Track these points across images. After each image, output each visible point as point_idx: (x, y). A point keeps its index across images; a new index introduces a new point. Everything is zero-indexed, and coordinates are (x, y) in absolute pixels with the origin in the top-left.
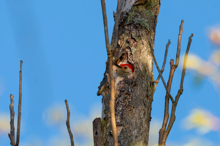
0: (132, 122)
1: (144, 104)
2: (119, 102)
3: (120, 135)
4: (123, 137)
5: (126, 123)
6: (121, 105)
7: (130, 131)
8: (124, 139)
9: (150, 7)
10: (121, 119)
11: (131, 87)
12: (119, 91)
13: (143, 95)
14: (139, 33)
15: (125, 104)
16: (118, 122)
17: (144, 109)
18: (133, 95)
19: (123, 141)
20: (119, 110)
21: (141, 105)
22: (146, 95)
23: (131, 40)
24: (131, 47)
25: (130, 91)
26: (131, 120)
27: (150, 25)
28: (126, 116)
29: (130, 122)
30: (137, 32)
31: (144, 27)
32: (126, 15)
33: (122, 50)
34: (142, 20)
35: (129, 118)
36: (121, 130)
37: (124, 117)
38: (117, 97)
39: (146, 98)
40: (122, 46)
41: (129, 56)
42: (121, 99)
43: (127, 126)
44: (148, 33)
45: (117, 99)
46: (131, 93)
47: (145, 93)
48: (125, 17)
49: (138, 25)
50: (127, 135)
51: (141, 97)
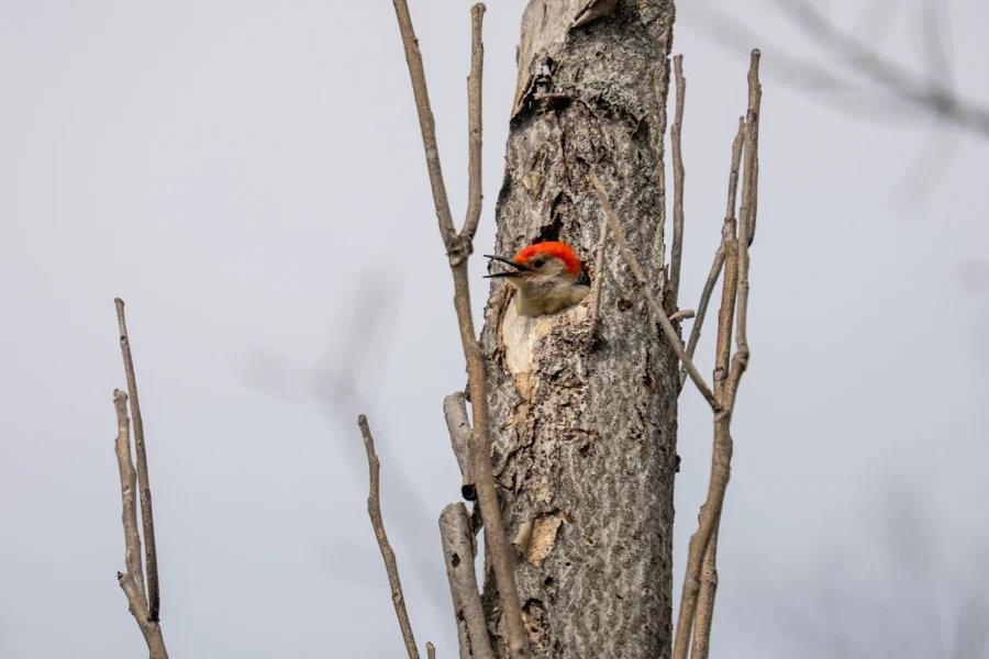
0: (596, 494)
1: (640, 414)
2: (542, 420)
3: (553, 550)
4: (565, 559)
5: (571, 501)
6: (549, 430)
7: (593, 529)
8: (570, 567)
9: (638, 23)
10: (554, 485)
11: (582, 356)
12: (538, 378)
13: (631, 381)
14: (603, 136)
15: (563, 428)
16: (544, 501)
17: (639, 436)
18: (590, 386)
19: (567, 572)
20: (543, 452)
21: (629, 419)
22: (644, 377)
23: (571, 167)
24: (573, 197)
25: (579, 370)
26: (591, 484)
27: (640, 94)
28: (571, 473)
29: (590, 496)
30: (595, 131)
31: (618, 110)
32: (546, 68)
33: (540, 210)
34: (608, 82)
35: (583, 480)
36: (555, 531)
37: (563, 477)
38: (533, 401)
39: (644, 390)
40: (540, 193)
41: (567, 235)
42: (548, 408)
43: (577, 514)
44: (635, 131)
45: (532, 409)
46: (582, 380)
47: (639, 372)
48: (541, 76)
49: (593, 107)
50: (581, 549)
51: (624, 390)
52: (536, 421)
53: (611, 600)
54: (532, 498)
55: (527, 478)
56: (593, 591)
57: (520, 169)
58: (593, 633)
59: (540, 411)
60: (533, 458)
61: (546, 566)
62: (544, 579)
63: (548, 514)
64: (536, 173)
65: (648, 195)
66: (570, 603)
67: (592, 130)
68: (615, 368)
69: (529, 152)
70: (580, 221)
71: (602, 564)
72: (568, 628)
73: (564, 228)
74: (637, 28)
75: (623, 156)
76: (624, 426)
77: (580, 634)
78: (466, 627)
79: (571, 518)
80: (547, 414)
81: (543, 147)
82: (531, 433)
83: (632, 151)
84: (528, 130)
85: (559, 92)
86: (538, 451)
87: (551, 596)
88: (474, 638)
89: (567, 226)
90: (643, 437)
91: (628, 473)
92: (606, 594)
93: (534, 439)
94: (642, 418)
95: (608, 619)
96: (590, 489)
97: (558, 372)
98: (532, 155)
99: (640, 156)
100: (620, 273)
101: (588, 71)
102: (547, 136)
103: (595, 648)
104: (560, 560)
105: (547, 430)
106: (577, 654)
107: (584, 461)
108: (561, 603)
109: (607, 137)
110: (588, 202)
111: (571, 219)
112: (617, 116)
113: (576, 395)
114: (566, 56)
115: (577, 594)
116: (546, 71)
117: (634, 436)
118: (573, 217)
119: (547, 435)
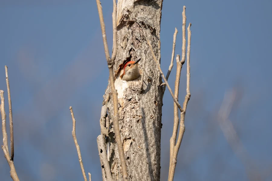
0: (141, 134)
1: (153, 111)
2: (126, 112)
3: (129, 149)
4: (133, 152)
5: (134, 135)
7: (140, 143)
8: (134, 154)
9: (153, 1)
10: (130, 131)
11: (138, 94)
12: (125, 100)
13: (151, 102)
14: (143, 32)
15: (132, 114)
16: (127, 135)
17: (153, 118)
18: (140, 103)
19: (133, 156)
21: (150, 113)
22: (154, 101)
23: (134, 41)
24: (135, 49)
25: (137, 98)
26: (140, 131)
27: (154, 21)
28: (134, 127)
29: (139, 134)
30: (141, 31)
31: (147, 26)
32: (127, 13)
33: (125, 53)
34: (145, 17)
35: (138, 130)
36: (130, 144)
37: (132, 128)
38: (124, 107)
39: (154, 105)
40: (126, 48)
41: (133, 60)
42: (128, 109)
43: (136, 139)
44: (152, 31)
45: (123, 109)
46: (138, 101)
47: (153, 99)
48: (126, 15)
49: (141, 24)
50: (137, 149)
51: (149, 105)
52: (124, 112)
53: (145, 164)
54: (123, 134)
55: (122, 128)
56: (140, 161)
57: (119, 41)
58: (140, 173)
59: (126, 110)
60: (123, 123)
61: (127, 153)
62: (127, 157)
63: (128, 139)
64: (124, 42)
65: (155, 50)
66: (134, 164)
67: (140, 31)
68: (147, 98)
69: (122, 36)
70: (137, 56)
71: (143, 154)
72: (133, 171)
73: (132, 58)
74: (153, 3)
75: (149, 38)
76: (149, 115)
77: (137, 173)
78: (104, 170)
79: (134, 140)
80: (127, 110)
81: (126, 35)
82: (123, 116)
83: (151, 37)
84: (121, 30)
85: (131, 19)
86: (125, 121)
87: (128, 162)
88: (107, 173)
89: (133, 57)
90: (154, 118)
91: (150, 128)
92: (144, 162)
93: (124, 117)
94: (154, 113)
95: (144, 169)
96: (140, 132)
97: (131, 98)
98: (123, 37)
99: (153, 39)
100: (148, 71)
101: (139, 14)
102: (127, 32)
103: (141, 178)
104: (131, 152)
105: (127, 115)
106: (136, 179)
107: (138, 124)
108: (131, 164)
109: (144, 33)
110: (139, 51)
111: (134, 56)
112: (147, 27)
113: (136, 105)
114: (133, 9)
115: (136, 162)
116: (127, 14)
117: (152, 118)
118: (135, 55)
119: (127, 116)
